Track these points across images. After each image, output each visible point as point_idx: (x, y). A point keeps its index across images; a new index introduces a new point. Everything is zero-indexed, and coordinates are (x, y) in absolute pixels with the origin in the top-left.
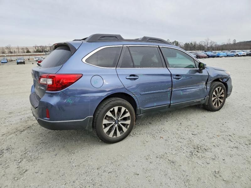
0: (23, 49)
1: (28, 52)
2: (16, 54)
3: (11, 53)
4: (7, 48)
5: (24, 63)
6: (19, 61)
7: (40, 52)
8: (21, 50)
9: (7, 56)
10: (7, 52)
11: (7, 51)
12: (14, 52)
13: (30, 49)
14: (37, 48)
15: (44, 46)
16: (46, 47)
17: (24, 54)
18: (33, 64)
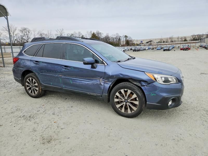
0: (182, 38)
1: (185, 40)
2: (175, 43)
3: (172, 42)
4: (170, 38)
5: (169, 50)
6: (165, 48)
7: (196, 40)
8: (180, 39)
9: (168, 44)
10: (169, 42)
11: (169, 40)
12: (174, 41)
13: (187, 38)
14: (194, 36)
15: (201, 34)
16: (203, 35)
17: (182, 42)
18: (175, 51)
